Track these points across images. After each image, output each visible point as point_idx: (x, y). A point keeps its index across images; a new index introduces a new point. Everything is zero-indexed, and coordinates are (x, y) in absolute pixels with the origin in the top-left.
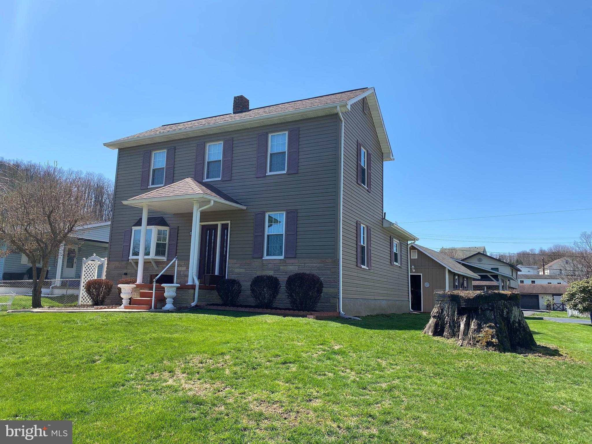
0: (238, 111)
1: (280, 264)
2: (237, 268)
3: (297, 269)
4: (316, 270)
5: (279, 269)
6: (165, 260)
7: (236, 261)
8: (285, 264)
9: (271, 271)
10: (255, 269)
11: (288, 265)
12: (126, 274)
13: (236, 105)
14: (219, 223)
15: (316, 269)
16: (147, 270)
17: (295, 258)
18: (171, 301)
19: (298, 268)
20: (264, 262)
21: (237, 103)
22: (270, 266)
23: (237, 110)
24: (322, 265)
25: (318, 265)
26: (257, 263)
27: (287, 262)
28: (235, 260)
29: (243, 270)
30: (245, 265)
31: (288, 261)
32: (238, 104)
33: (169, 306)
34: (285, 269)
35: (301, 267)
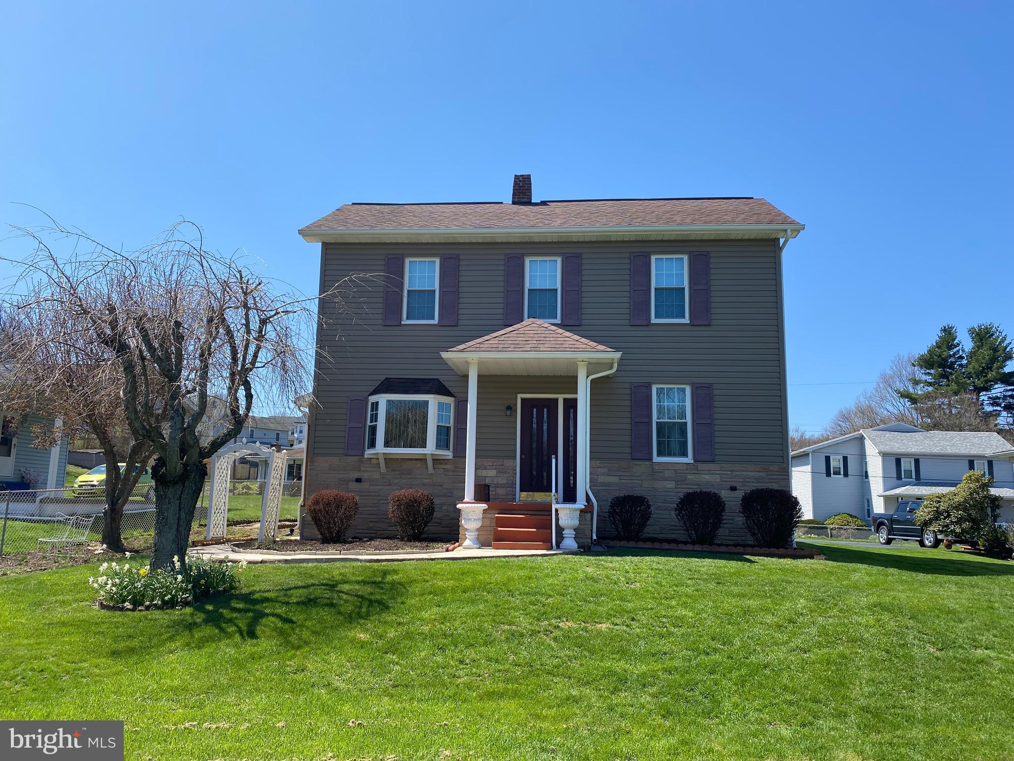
0: (523, 200)
1: (686, 472)
2: (603, 474)
3: (718, 480)
4: (753, 482)
5: (685, 480)
6: (451, 457)
7: (600, 463)
8: (696, 472)
9: (670, 482)
10: (639, 478)
11: (701, 472)
12: (358, 480)
13: (520, 190)
14: (561, 398)
15: (753, 480)
16: (410, 474)
17: (713, 461)
18: (571, 534)
19: (721, 478)
20: (656, 467)
21: (521, 187)
22: (667, 474)
23: (521, 198)
24: (763, 474)
25: (757, 474)
26: (641, 468)
27: (699, 468)
28: (598, 462)
29: (614, 479)
30: (618, 471)
31: (701, 466)
32: (523, 189)
33: (570, 542)
34: (696, 480)
35: (725, 476)
